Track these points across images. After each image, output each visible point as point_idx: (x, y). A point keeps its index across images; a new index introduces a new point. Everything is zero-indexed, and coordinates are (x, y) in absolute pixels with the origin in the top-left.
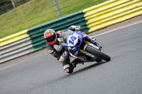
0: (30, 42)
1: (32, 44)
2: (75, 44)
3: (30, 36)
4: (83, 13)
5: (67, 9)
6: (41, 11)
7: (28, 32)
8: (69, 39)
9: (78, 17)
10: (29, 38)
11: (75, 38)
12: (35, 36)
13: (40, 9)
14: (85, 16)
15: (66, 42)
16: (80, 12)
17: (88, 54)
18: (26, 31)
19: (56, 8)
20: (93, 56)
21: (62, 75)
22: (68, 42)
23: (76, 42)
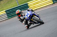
0: (6, 15)
1: (7, 16)
2: (28, 17)
3: (6, 13)
4: (27, 4)
5: (21, 2)
6: (11, 3)
7: (6, 11)
8: (26, 14)
9: (25, 5)
10: (6, 14)
11: (29, 14)
12: (8, 13)
13: (10, 2)
14: (28, 5)
15: (25, 16)
16: (26, 3)
17: (34, 21)
18: (5, 11)
19: (17, 2)
20: (36, 22)
21: (25, 29)
22: (26, 15)
23: (29, 16)
